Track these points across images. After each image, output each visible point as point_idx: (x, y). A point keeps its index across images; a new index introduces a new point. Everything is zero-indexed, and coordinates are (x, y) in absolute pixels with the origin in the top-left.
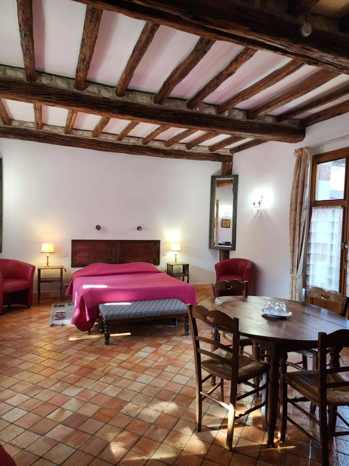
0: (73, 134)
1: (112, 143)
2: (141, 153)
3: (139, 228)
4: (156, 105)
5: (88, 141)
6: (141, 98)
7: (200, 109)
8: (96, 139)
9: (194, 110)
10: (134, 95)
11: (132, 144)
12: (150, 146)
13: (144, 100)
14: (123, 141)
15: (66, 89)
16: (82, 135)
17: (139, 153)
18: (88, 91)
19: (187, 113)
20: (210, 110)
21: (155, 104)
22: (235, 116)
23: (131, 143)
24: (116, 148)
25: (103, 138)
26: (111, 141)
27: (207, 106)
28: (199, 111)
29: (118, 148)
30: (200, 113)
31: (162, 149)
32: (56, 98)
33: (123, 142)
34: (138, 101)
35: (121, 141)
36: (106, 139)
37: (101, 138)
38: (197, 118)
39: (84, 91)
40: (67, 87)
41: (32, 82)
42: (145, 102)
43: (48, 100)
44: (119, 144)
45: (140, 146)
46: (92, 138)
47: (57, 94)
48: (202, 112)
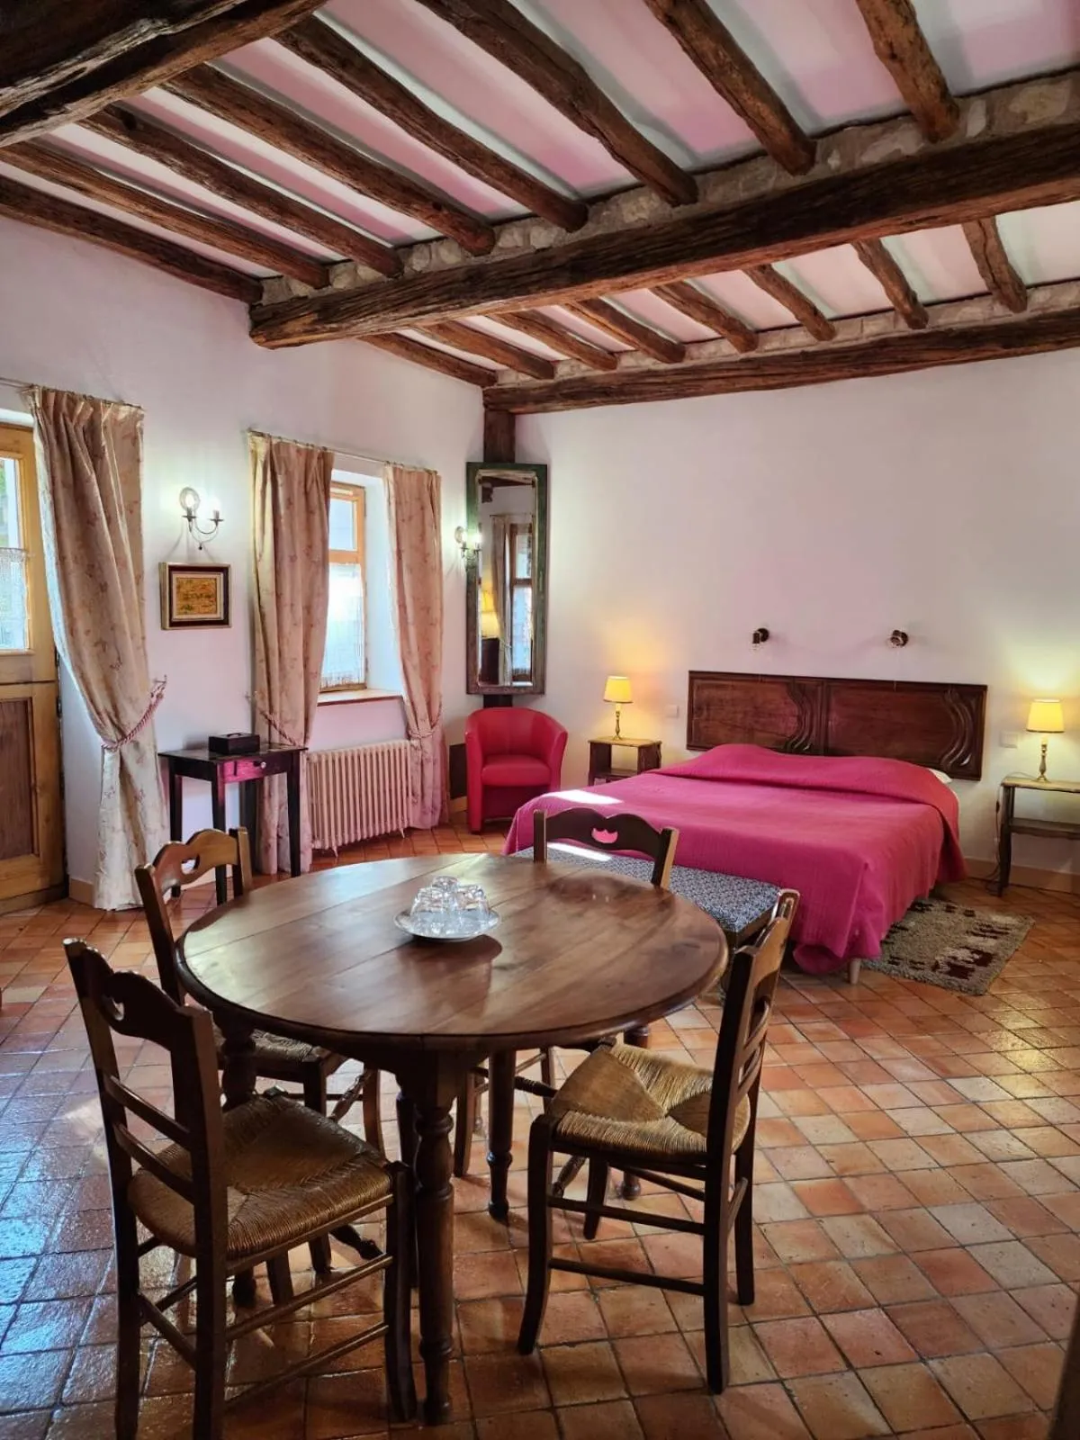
0: (692, 359)
1: (804, 353)
2: (905, 362)
3: (900, 638)
4: (679, 212)
5: (728, 370)
6: (634, 208)
7: (842, 157)
8: (753, 354)
9: (818, 173)
10: (614, 207)
11: (871, 339)
12: (942, 329)
13: (641, 209)
14: (839, 338)
15: (459, 265)
16: (715, 353)
17: (898, 363)
18: (501, 249)
19: (791, 195)
20: (894, 141)
21: (677, 209)
22: (1024, 116)
23: (868, 337)
24: (811, 369)
25: (775, 345)
26: (799, 350)
27: (878, 129)
28: (838, 169)
29: (821, 368)
30: (845, 170)
31: (996, 326)
32: (435, 300)
33: (839, 342)
34: (627, 221)
35: (834, 340)
36: (783, 346)
37: (767, 348)
38: (829, 197)
39: (492, 253)
40: (459, 259)
41: (396, 278)
42: (643, 215)
43: (422, 309)
44: (825, 352)
45: (901, 338)
46: (743, 356)
47: (435, 288)
48: (851, 163)
